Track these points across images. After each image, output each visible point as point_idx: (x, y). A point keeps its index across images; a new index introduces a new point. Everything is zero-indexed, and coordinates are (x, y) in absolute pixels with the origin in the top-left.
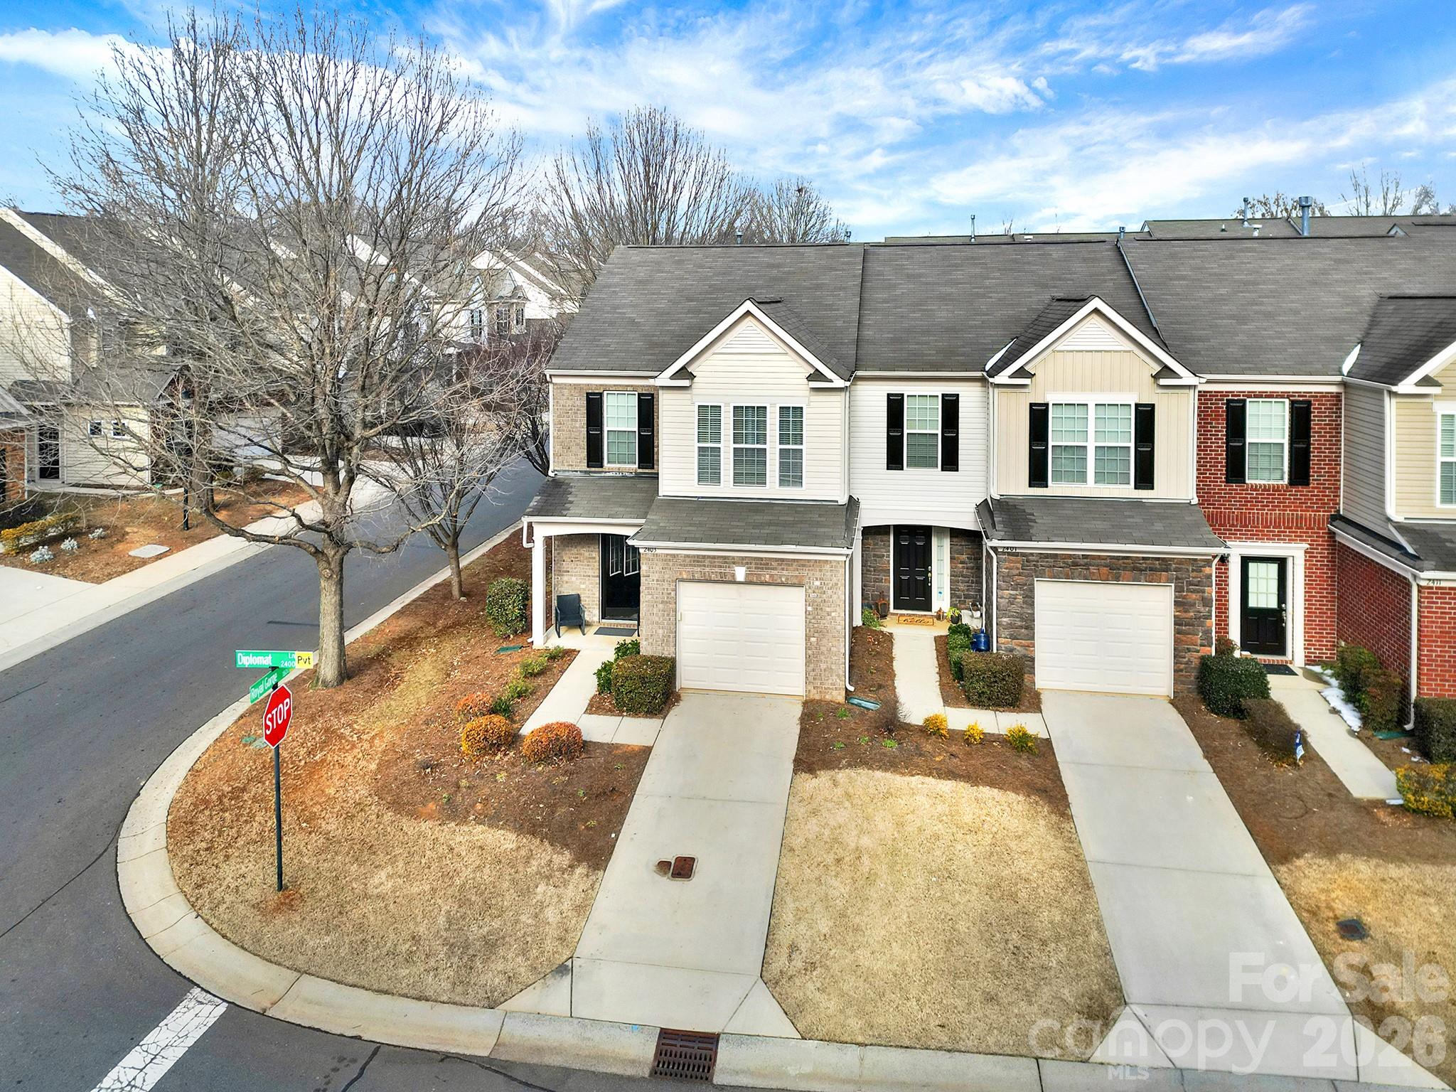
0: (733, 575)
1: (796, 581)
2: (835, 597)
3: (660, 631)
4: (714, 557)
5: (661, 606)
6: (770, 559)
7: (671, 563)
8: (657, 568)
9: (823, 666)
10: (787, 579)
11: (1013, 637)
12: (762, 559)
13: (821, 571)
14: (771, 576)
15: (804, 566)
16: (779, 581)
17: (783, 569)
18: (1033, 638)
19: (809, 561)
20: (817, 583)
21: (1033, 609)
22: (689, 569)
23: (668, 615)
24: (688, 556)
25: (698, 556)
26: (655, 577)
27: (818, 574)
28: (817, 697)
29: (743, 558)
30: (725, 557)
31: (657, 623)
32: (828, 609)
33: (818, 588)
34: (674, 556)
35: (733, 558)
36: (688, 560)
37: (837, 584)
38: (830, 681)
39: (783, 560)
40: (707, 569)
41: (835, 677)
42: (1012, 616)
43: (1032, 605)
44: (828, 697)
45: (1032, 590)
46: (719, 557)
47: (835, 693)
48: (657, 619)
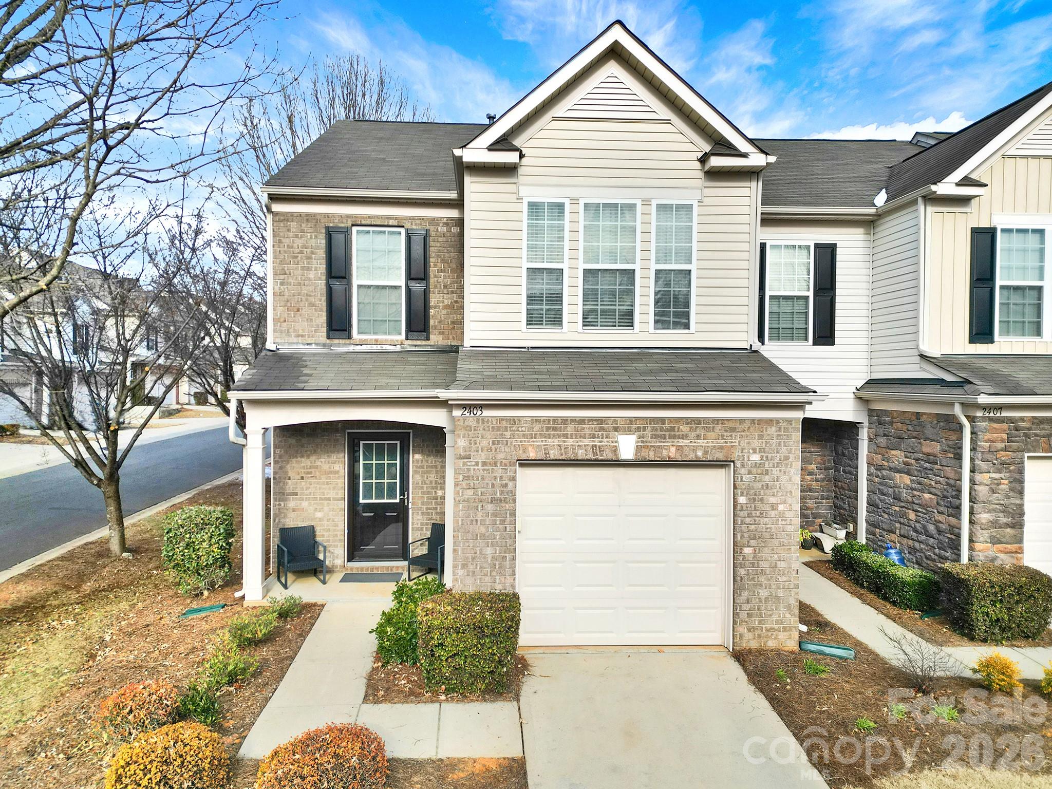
0: (615, 450)
1: (720, 456)
2: (784, 479)
3: (489, 551)
4: (582, 421)
5: (490, 507)
6: (678, 420)
7: (508, 434)
8: (484, 443)
9: (764, 593)
10: (706, 453)
11: (995, 541)
12: (662, 421)
13: (761, 437)
14: (679, 448)
15: (733, 430)
16: (692, 456)
17: (698, 437)
18: (1020, 540)
19: (742, 420)
20: (755, 458)
21: (1022, 498)
22: (539, 442)
23: (503, 522)
24: (537, 420)
25: (555, 420)
26: (482, 457)
27: (756, 443)
28: (754, 645)
29: (631, 421)
30: (600, 421)
31: (483, 537)
32: (772, 500)
33: (756, 465)
34: (513, 421)
35: (615, 421)
36: (537, 427)
37: (787, 458)
38: (775, 618)
39: (698, 421)
40: (570, 442)
41: (782, 610)
42: (994, 510)
43: (1021, 493)
44: (771, 644)
45: (1021, 471)
46: (591, 420)
47: (782, 636)
48: (483, 530)
